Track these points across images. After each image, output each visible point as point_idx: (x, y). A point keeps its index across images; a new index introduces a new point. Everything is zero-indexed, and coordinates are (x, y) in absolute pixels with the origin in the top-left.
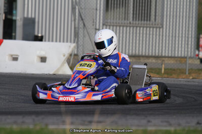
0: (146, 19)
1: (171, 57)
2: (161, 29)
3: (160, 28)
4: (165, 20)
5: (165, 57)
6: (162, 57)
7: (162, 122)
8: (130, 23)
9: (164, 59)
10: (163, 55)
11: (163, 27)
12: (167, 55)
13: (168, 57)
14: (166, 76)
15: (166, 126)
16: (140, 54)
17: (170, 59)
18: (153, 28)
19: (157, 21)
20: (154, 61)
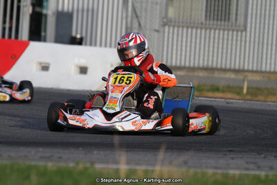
0: (223, 18)
1: (256, 72)
2: (244, 34)
3: (242, 31)
4: (249, 20)
5: (248, 71)
6: (243, 71)
7: (247, 163)
8: (202, 23)
9: (246, 74)
10: (246, 68)
11: (246, 30)
12: (250, 68)
13: (252, 71)
14: (249, 97)
15: (253, 169)
16: (214, 65)
17: (255, 74)
18: (233, 31)
19: (238, 22)
20: (233, 76)
